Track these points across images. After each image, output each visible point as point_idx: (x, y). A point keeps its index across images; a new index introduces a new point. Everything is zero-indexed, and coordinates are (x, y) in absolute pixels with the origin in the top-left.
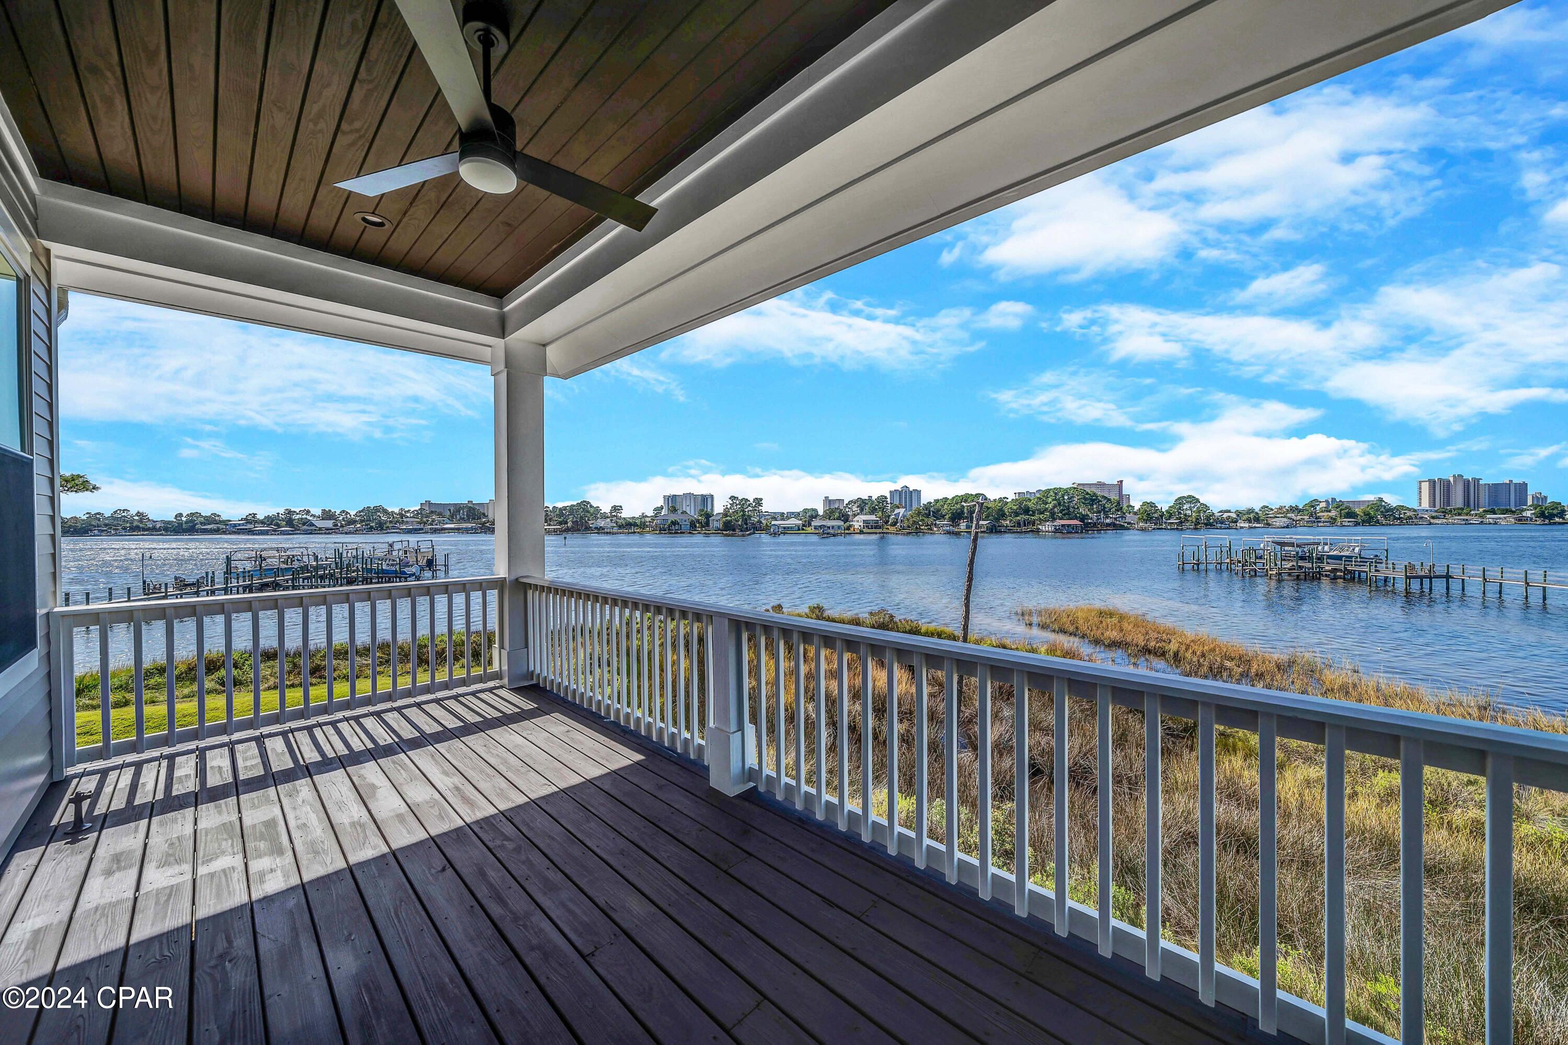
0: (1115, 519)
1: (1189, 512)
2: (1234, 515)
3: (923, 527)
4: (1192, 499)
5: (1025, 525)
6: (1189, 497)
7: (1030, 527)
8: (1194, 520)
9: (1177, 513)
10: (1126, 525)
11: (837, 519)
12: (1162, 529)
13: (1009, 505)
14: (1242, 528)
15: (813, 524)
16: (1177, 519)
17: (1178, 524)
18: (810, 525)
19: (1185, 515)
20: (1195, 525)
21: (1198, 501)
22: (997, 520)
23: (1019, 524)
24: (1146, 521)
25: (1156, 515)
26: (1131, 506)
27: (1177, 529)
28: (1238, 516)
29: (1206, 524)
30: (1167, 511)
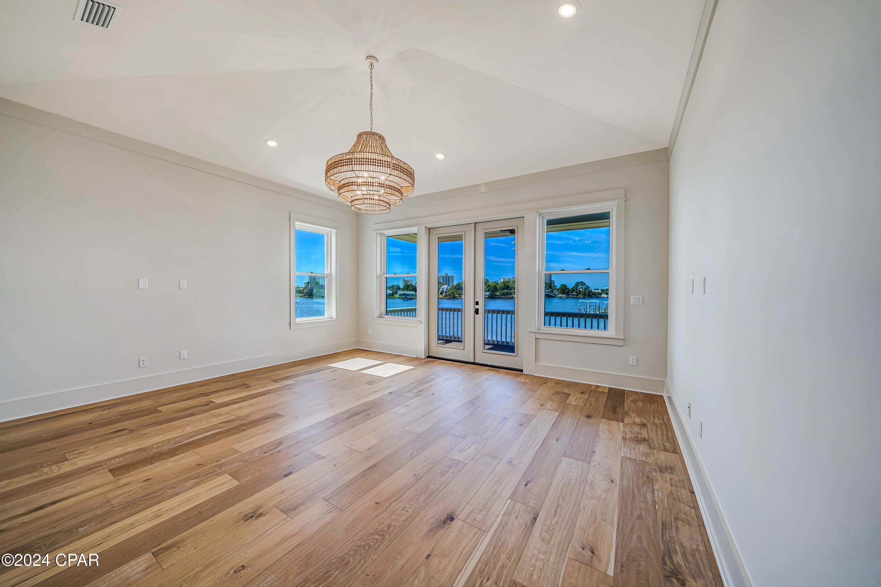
0: (549, 292)
1: (581, 289)
2: (600, 291)
3: (457, 295)
4: (583, 283)
5: (507, 295)
6: (582, 282)
7: (510, 296)
8: (583, 293)
9: (576, 290)
10: (553, 295)
11: (411, 291)
12: (569, 297)
13: (500, 285)
14: (603, 297)
15: (399, 293)
16: (576, 293)
17: (577, 295)
18: (397, 293)
19: (579, 291)
20: (584, 296)
21: (585, 284)
22: (494, 292)
23: (504, 294)
24: (562, 294)
25: (567, 291)
26: (556, 286)
27: (576, 297)
28: (602, 291)
29: (588, 295)
30: (572, 289)
